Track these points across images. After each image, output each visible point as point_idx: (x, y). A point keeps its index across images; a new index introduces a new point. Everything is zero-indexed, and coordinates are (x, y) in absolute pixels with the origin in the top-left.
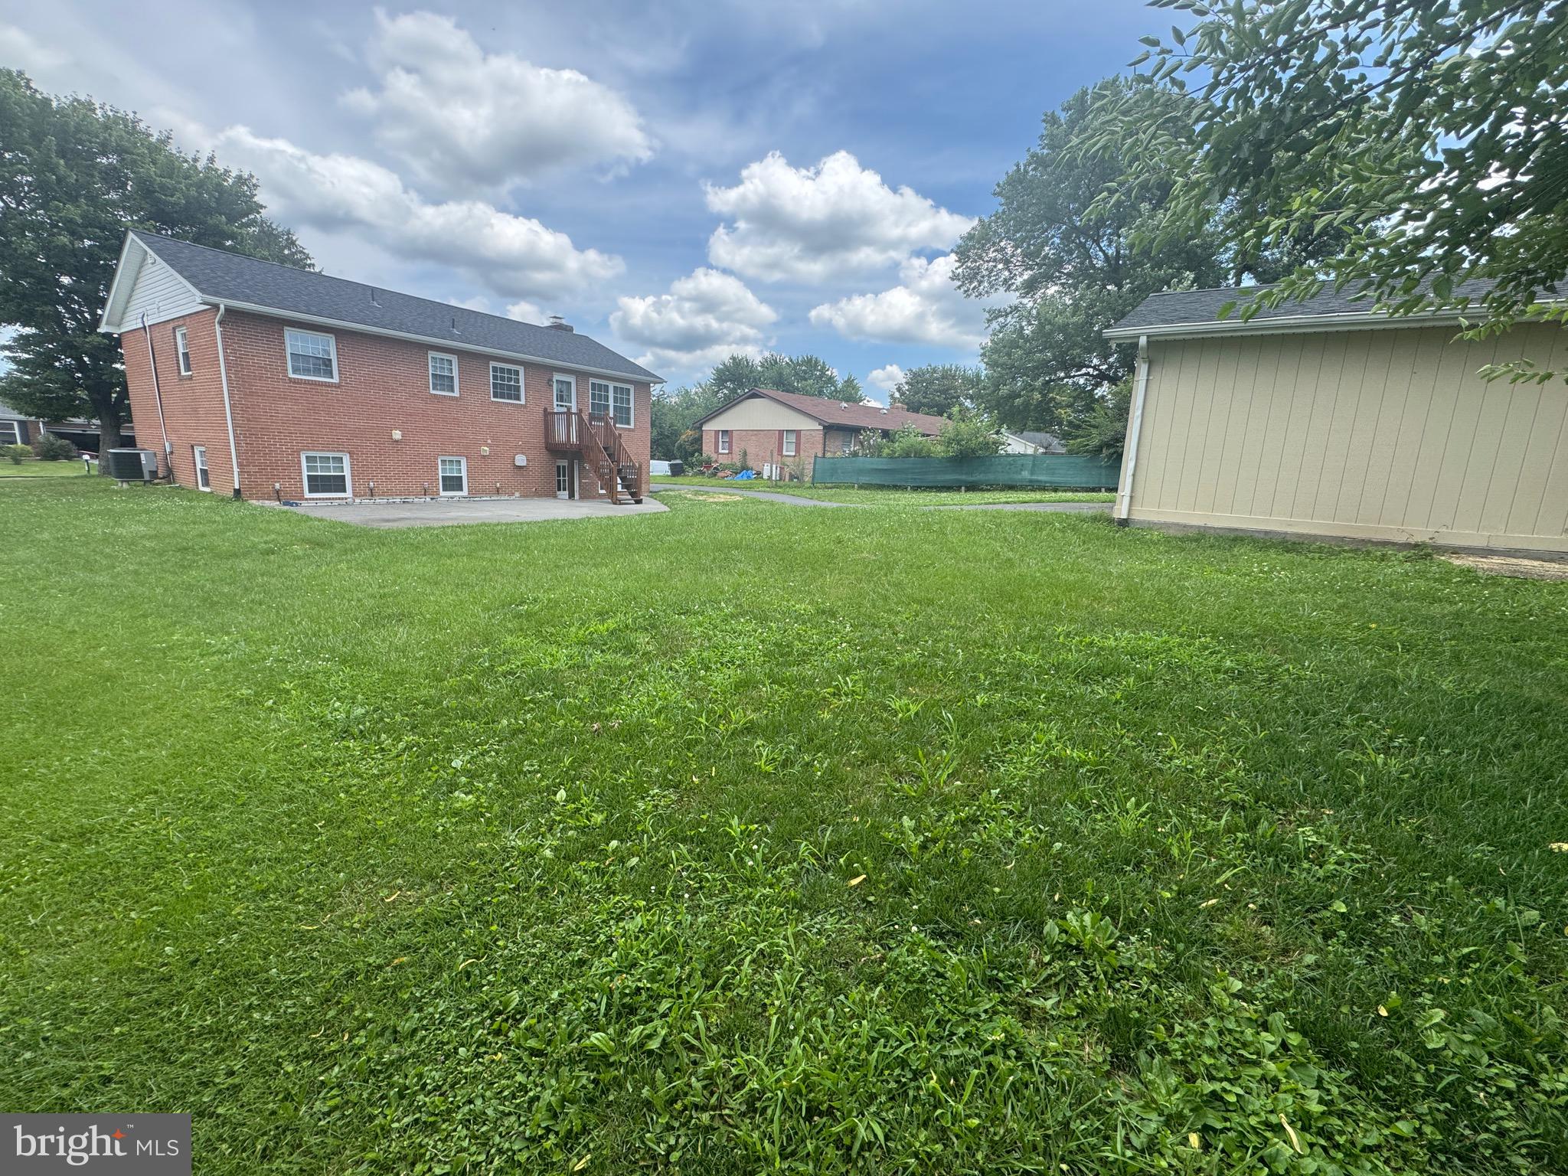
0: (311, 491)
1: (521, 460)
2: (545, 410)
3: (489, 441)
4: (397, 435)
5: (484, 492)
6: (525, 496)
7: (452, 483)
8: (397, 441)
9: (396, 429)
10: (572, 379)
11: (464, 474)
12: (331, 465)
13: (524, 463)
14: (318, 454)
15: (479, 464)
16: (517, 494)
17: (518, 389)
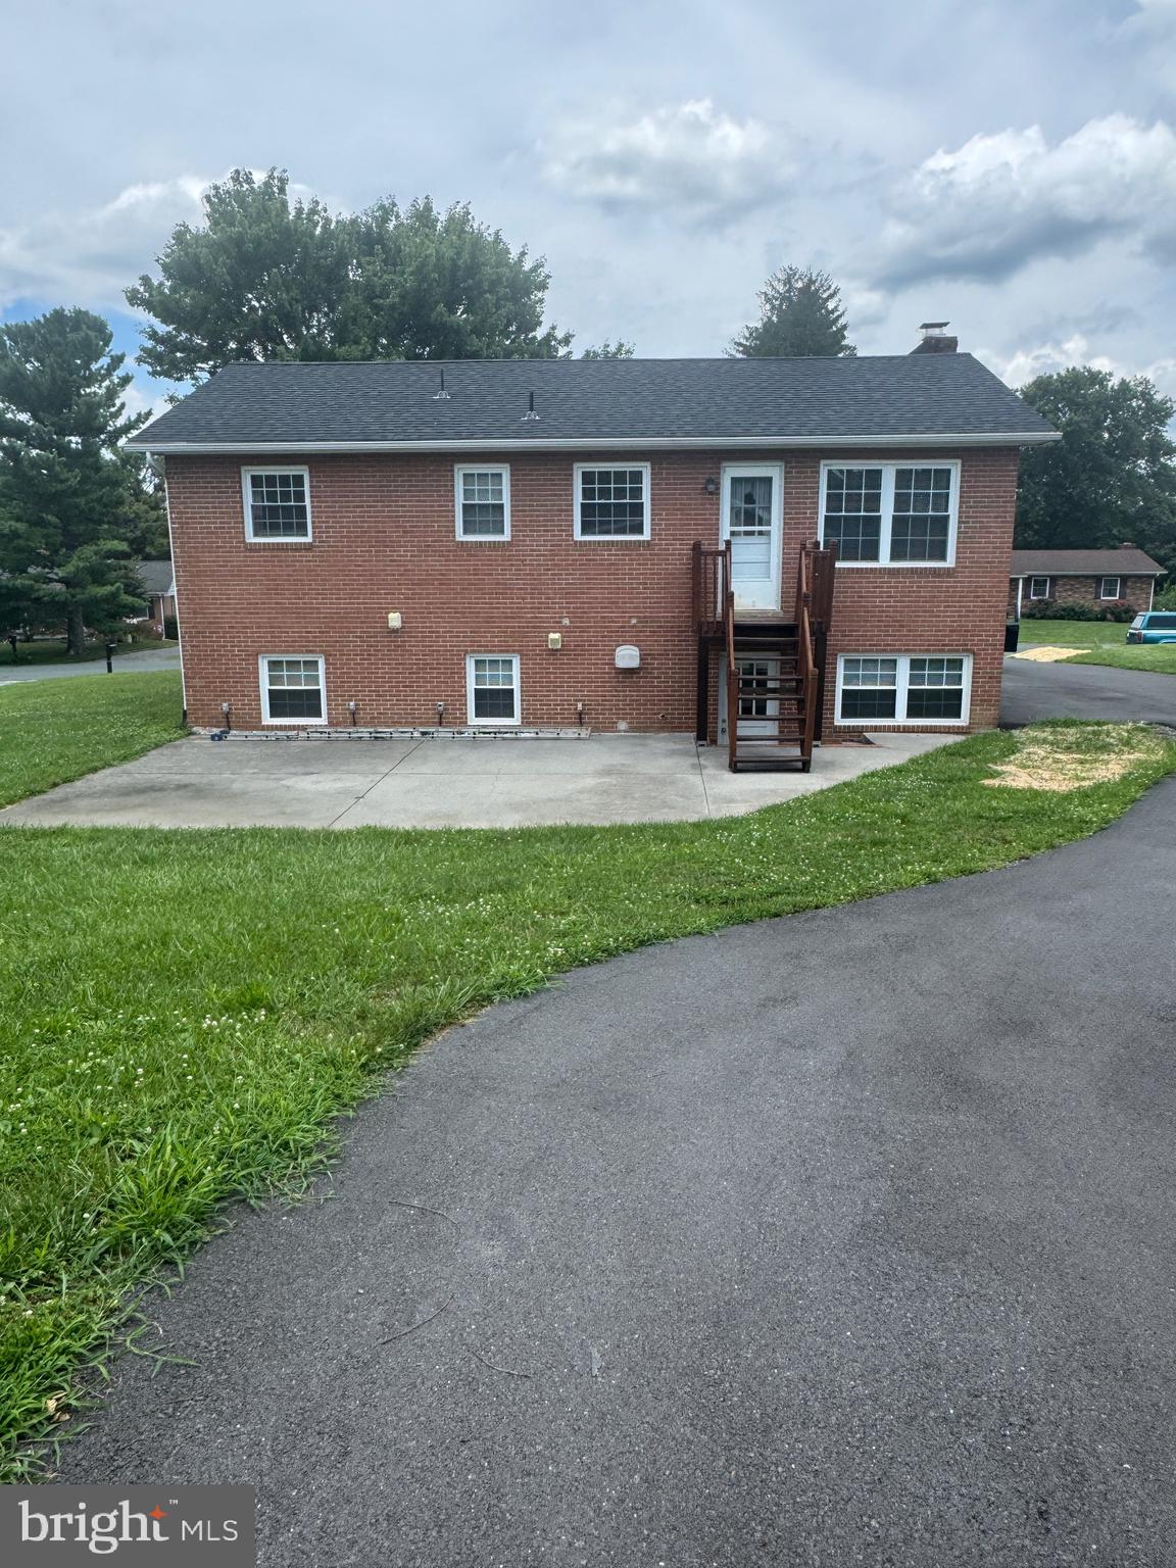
0: (273, 714)
1: (627, 656)
2: (696, 547)
3: (566, 622)
4: (395, 619)
5: (552, 720)
6: (642, 727)
7: (494, 702)
8: (395, 631)
9: (395, 609)
10: (775, 472)
11: (516, 686)
12: (303, 673)
13: (635, 663)
14: (284, 658)
15: (543, 665)
16: (623, 725)
17: (637, 509)
